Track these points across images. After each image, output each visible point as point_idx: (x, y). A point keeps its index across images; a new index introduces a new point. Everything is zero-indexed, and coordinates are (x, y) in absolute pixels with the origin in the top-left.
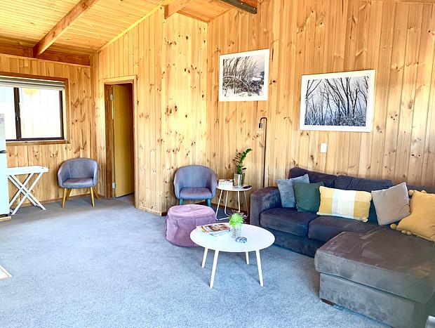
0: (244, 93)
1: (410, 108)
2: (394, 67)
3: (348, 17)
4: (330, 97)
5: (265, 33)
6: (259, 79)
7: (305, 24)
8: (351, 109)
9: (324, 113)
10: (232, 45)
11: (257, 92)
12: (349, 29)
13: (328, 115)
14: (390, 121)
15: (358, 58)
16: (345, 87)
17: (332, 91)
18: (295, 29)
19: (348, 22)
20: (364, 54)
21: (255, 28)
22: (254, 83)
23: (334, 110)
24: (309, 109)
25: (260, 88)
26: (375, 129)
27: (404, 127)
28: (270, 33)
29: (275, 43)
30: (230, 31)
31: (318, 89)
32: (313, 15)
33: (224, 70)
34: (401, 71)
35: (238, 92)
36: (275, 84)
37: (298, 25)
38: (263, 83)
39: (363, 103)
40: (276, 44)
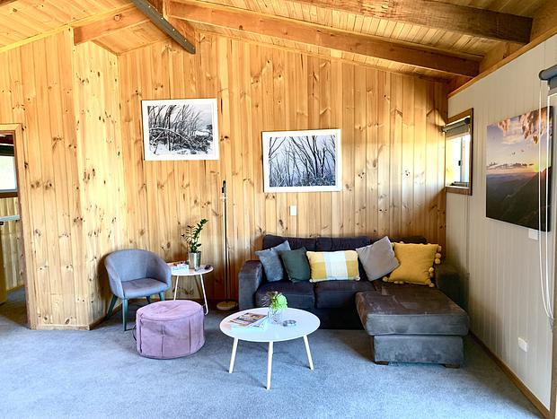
0: (184, 150)
1: (375, 166)
2: (357, 127)
3: (309, 74)
4: (297, 156)
5: (209, 79)
6: (206, 134)
7: (260, 74)
8: (320, 168)
9: (291, 173)
10: (159, 88)
11: (204, 149)
12: (311, 87)
13: (296, 176)
14: (358, 179)
15: (323, 116)
16: (312, 145)
17: (298, 150)
18: (248, 80)
19: (309, 78)
20: (328, 112)
21: (194, 71)
22: (199, 139)
23: (301, 170)
24: (273, 169)
25: (208, 144)
26: (345, 188)
27: (371, 185)
28: (216, 79)
29: (223, 92)
30: (155, 71)
31: (282, 147)
32: (269, 65)
33: (151, 119)
34: (364, 131)
35: (175, 148)
36: (228, 140)
37: (251, 75)
38: (212, 139)
39: (331, 162)
40: (225, 94)
